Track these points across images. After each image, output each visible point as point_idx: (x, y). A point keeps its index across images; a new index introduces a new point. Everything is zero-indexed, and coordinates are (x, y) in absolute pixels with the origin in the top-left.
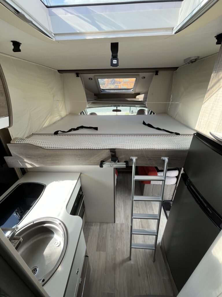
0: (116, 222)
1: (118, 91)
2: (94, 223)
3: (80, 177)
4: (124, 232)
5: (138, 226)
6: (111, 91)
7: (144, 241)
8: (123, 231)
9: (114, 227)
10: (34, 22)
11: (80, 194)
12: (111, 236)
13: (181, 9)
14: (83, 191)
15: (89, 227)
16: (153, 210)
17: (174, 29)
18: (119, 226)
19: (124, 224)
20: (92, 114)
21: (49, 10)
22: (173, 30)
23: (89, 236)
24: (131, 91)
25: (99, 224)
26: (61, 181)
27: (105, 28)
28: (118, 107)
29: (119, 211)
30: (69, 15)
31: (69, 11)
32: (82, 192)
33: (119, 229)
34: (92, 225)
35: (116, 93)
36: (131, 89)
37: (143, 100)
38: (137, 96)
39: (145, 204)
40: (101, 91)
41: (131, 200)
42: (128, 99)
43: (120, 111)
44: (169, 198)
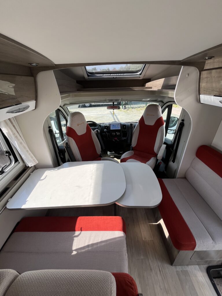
1: (115, 75)
6: (105, 75)
24: (138, 76)
35: (114, 78)
36: (137, 72)
37: (161, 89)
38: (147, 84)
39: (180, 280)
40: (88, 76)
41: (151, 269)
42: (133, 88)
43: (118, 107)
44: (218, 262)
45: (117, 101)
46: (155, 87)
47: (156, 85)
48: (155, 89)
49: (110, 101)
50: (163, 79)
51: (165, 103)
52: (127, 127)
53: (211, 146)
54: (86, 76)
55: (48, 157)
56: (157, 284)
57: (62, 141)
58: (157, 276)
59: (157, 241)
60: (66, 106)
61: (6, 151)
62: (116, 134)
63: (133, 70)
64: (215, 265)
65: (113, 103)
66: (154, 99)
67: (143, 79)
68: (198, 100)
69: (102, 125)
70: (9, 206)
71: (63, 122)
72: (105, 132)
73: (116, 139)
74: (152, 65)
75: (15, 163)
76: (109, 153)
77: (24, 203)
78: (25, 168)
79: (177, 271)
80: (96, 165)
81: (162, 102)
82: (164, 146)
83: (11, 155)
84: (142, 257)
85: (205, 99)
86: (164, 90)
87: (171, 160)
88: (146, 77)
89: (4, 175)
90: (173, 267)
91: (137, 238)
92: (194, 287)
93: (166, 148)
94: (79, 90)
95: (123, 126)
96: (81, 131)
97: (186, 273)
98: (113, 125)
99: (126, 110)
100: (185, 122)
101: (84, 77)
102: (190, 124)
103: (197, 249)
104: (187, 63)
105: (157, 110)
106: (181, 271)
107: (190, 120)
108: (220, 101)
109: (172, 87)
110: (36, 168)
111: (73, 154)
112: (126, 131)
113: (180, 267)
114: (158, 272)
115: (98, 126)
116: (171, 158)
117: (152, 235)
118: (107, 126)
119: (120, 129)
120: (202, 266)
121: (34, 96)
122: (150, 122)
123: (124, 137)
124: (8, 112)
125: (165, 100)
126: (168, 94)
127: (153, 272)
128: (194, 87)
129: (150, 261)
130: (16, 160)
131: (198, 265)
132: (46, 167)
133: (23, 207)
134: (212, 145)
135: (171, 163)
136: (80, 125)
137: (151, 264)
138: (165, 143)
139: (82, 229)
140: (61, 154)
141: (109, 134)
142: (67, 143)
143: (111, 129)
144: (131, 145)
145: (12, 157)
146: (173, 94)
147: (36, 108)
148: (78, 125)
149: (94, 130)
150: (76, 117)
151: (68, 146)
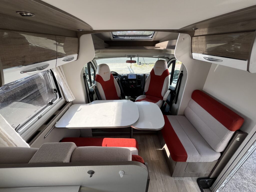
1: (133, 37)
6: (125, 37)
20: (102, 66)
24: (150, 39)
28: (132, 58)
35: (132, 39)
36: (149, 36)
37: (167, 48)
38: (156, 44)
39: (177, 186)
40: (114, 38)
41: (156, 179)
42: (146, 47)
43: (135, 62)
44: (206, 175)
45: (134, 56)
46: (162, 47)
47: (163, 46)
48: (162, 48)
49: (129, 56)
50: (167, 42)
51: (170, 59)
52: (141, 77)
53: (202, 90)
54: (112, 38)
55: (82, 96)
56: (160, 188)
57: (91, 86)
58: (160, 183)
59: (162, 161)
60: (95, 59)
61: (54, 89)
62: (132, 82)
63: (146, 34)
64: (203, 177)
66: (162, 56)
67: (153, 41)
68: (191, 57)
69: (121, 75)
70: (57, 126)
71: (92, 72)
72: (124, 80)
73: (132, 86)
74: (159, 32)
75: (59, 98)
76: (126, 97)
77: (68, 124)
78: (66, 103)
79: (175, 181)
80: (117, 102)
81: (168, 58)
82: (169, 92)
83: (57, 92)
85: (196, 56)
86: (168, 49)
87: (174, 102)
88: (156, 40)
89: (53, 105)
90: (173, 178)
91: (146, 159)
92: (187, 191)
93: (170, 93)
94: (106, 48)
95: (138, 76)
96: (106, 78)
97: (182, 182)
98: (131, 75)
99: (141, 65)
100: (183, 73)
101: (110, 39)
102: (186, 74)
103: (188, 160)
104: (182, 31)
105: (164, 64)
106: (178, 180)
107: (187, 72)
108: (204, 58)
109: (173, 47)
110: (73, 103)
111: (100, 95)
112: (140, 80)
113: (177, 178)
114: (161, 181)
115: (118, 76)
116: (174, 101)
117: (158, 157)
118: (126, 76)
119: (135, 78)
120: (194, 178)
121: (77, 50)
122: (159, 73)
123: (139, 85)
124: (63, 61)
125: (170, 57)
126: (171, 52)
127: (158, 180)
128: (188, 47)
129: (156, 174)
130: (60, 96)
131: (191, 177)
132: (80, 103)
133: (67, 127)
134: (203, 90)
135: (174, 105)
136: (106, 74)
137: (156, 176)
138: (170, 89)
139: (107, 145)
140: (91, 95)
141: (127, 82)
142: (96, 87)
143: (129, 78)
144: (144, 91)
145: (57, 94)
146: (174, 52)
147: (77, 59)
148: (104, 73)
149: (115, 78)
150: (103, 68)
151: (96, 88)
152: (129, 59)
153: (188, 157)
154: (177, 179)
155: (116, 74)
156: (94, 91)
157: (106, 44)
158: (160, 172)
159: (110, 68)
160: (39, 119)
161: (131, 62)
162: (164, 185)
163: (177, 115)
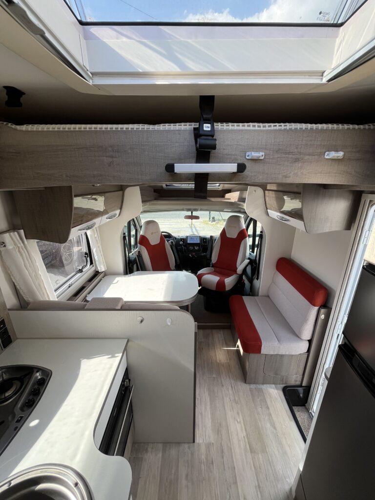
0: (197, 441)
2: (151, 445)
3: (125, 349)
4: (214, 465)
5: (242, 446)
6: (183, 185)
7: (259, 485)
8: (212, 463)
9: (192, 454)
10: (47, 35)
11: (124, 385)
12: (187, 476)
13: (338, 41)
14: (130, 376)
15: (140, 456)
16: (268, 408)
17: (325, 74)
18: (203, 449)
19: (213, 444)
20: (149, 223)
21: (84, 29)
22: (322, 75)
23: (140, 479)
24: (217, 187)
25: (161, 446)
26: (85, 360)
27: (195, 67)
29: (202, 414)
30: (124, 39)
31: (125, 33)
32: (130, 380)
33: (203, 457)
34: (147, 451)
37: (238, 201)
38: (226, 195)
39: (252, 395)
40: (167, 186)
41: (223, 386)
42: (211, 199)
43: (197, 218)
44: (296, 381)
45: (196, 210)
46: (233, 198)
48: (232, 200)
49: (188, 210)
50: (239, 192)
52: (207, 240)
53: (290, 259)
56: (227, 396)
58: (228, 391)
59: (234, 363)
61: (86, 253)
62: (194, 248)
64: (293, 385)
65: (192, 213)
67: (221, 190)
68: (268, 214)
69: (177, 237)
71: (133, 232)
72: (181, 245)
73: (194, 254)
75: (90, 265)
78: (97, 274)
79: (250, 388)
82: (247, 261)
83: (88, 257)
84: (214, 376)
85: (271, 213)
87: (255, 278)
88: (225, 189)
89: (83, 273)
90: (247, 385)
91: (211, 360)
92: (266, 400)
93: (249, 263)
94: (156, 199)
95: (203, 240)
96: (154, 241)
97: (261, 390)
98: (191, 238)
99: (215, 223)
100: (263, 234)
101: (162, 187)
102: (265, 236)
103: (264, 350)
105: (239, 222)
106: (255, 388)
107: (266, 233)
108: (277, 216)
109: (244, 200)
110: (106, 274)
111: (144, 264)
112: (206, 246)
114: (230, 388)
115: (172, 238)
116: (256, 276)
118: (184, 239)
119: (199, 242)
120: (279, 385)
122: (233, 234)
123: (204, 253)
124: (106, 218)
126: (242, 205)
127: (225, 387)
128: (261, 201)
129: (222, 379)
130: (91, 263)
131: (274, 384)
132: (116, 274)
134: (292, 258)
135: (255, 281)
136: (154, 234)
137: (223, 382)
138: (249, 259)
140: (131, 264)
141: (186, 248)
142: (139, 252)
143: (188, 242)
144: (211, 261)
145: (89, 259)
147: (119, 215)
148: (152, 233)
149: (168, 241)
150: (151, 225)
151: (139, 255)
152: (189, 213)
153: (263, 346)
154: (253, 386)
155: (169, 236)
156: (136, 259)
157: (155, 194)
158: (229, 377)
159: (160, 226)
160: (69, 287)
161: (192, 217)
162: (233, 393)
163: (258, 296)
